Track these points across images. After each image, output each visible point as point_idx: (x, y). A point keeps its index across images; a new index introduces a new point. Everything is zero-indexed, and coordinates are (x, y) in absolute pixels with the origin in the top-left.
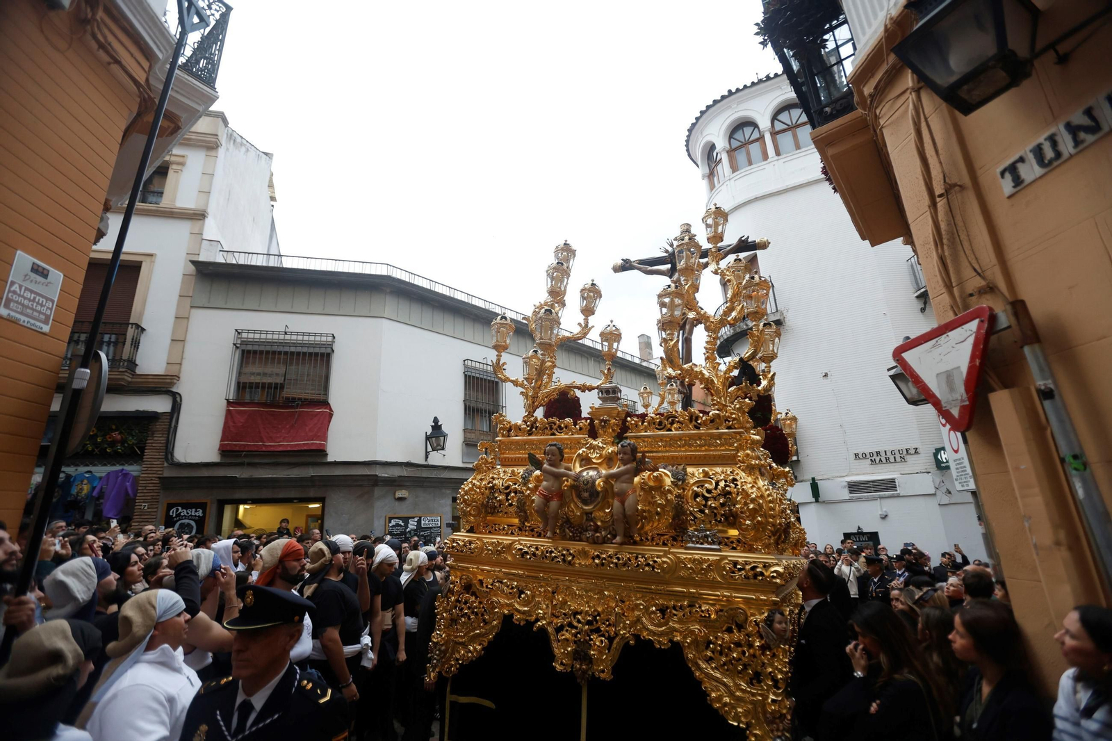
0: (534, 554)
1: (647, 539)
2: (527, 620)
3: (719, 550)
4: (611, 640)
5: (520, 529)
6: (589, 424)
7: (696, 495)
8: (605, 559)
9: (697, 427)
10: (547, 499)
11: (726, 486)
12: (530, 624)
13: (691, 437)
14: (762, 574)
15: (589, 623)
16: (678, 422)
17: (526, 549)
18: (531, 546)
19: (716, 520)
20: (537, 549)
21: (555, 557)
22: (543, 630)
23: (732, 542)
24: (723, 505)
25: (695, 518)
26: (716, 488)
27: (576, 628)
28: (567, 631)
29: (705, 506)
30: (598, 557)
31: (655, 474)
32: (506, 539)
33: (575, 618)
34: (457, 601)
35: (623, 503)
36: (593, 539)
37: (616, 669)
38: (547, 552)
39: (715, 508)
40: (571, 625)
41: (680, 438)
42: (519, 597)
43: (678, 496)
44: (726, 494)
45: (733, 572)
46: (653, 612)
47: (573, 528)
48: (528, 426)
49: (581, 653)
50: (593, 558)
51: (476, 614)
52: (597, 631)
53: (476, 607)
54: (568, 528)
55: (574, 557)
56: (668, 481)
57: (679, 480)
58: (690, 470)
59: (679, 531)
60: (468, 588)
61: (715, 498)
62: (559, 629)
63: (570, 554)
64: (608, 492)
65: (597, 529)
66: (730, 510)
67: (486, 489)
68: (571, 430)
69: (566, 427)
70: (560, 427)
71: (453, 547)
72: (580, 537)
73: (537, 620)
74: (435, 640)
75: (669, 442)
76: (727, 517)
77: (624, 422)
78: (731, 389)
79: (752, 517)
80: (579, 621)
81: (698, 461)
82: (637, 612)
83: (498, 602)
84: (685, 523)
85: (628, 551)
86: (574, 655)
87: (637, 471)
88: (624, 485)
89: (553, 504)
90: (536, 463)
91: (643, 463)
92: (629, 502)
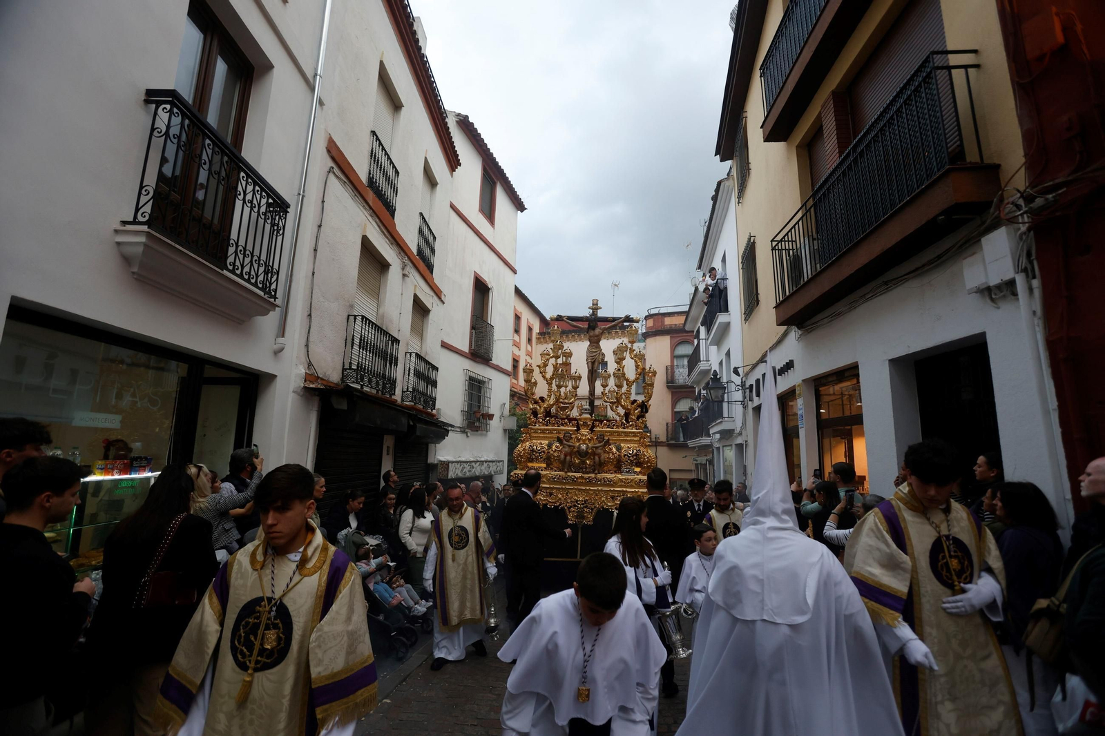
0: (559, 479)
2: (555, 505)
3: (634, 475)
4: (592, 509)
6: (576, 423)
7: (625, 455)
9: (624, 428)
10: (566, 456)
11: (637, 452)
12: (556, 507)
13: (622, 432)
15: (583, 504)
17: (554, 477)
19: (632, 465)
20: (559, 476)
21: (569, 479)
22: (563, 508)
23: (637, 472)
24: (635, 459)
25: (625, 463)
26: (633, 452)
27: (577, 506)
28: (573, 508)
29: (628, 459)
33: (576, 503)
35: (599, 458)
37: (594, 520)
38: (565, 477)
39: (633, 460)
40: (575, 506)
41: (618, 432)
43: (619, 455)
44: (636, 455)
46: (609, 498)
48: (545, 422)
49: (580, 515)
52: (586, 507)
56: (614, 450)
57: (619, 449)
58: (622, 445)
59: (618, 468)
61: (632, 456)
62: (569, 508)
64: (594, 454)
65: (586, 468)
66: (638, 461)
68: (567, 425)
69: (565, 423)
70: (562, 423)
73: (560, 505)
75: (612, 433)
76: (636, 463)
77: (593, 423)
78: (636, 411)
79: (647, 463)
80: (579, 504)
81: (626, 441)
82: (603, 499)
83: (540, 499)
84: (621, 465)
85: (599, 476)
86: (577, 517)
87: (604, 446)
88: (600, 451)
89: (568, 458)
90: (559, 440)
91: (608, 443)
92: (602, 457)
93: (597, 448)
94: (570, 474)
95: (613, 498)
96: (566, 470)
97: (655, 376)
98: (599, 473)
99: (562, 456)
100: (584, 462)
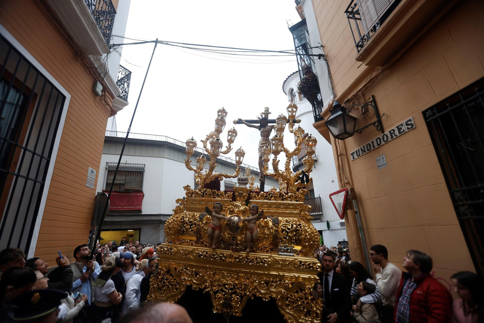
0: (205, 256)
1: (259, 249)
2: (199, 288)
3: (293, 256)
4: (242, 297)
5: (196, 243)
6: (232, 194)
7: (283, 230)
8: (241, 259)
9: (283, 200)
10: (214, 229)
11: (297, 227)
12: (201, 290)
13: (280, 204)
14: (312, 267)
15: (231, 289)
16: (274, 197)
17: (201, 253)
18: (204, 252)
19: (291, 242)
20: (207, 253)
21: (216, 257)
22: (208, 293)
23: (297, 252)
24: (294, 235)
25: (282, 240)
26: (292, 228)
27: (225, 292)
28: (220, 293)
29: (287, 235)
30: (238, 258)
31: (265, 220)
32: (191, 248)
33: (224, 287)
34: (162, 278)
35: (252, 233)
36: (236, 249)
37: (243, 311)
38: (212, 255)
39: (292, 237)
40: (222, 290)
41: (275, 204)
42: (196, 277)
43: (276, 231)
44: (296, 230)
45: (300, 266)
46: (263, 284)
47: (225, 243)
48: (202, 193)
49: (227, 304)
50: (235, 259)
51: (173, 285)
52: (235, 293)
53: (172, 282)
54: (222, 244)
55: (226, 258)
56: (271, 224)
57: (276, 223)
58: (280, 218)
59: (274, 247)
60: (168, 272)
61: (291, 232)
62: (216, 292)
63: (224, 256)
64: (244, 227)
65: (237, 244)
66: (298, 238)
67: (180, 222)
68: (223, 196)
69: (221, 195)
70: (218, 194)
71: (161, 251)
72: (228, 248)
73: (205, 288)
74: (149, 299)
75: (270, 206)
76: (296, 241)
77: (249, 194)
78: (296, 183)
79: (309, 242)
80: (226, 288)
81: (284, 215)
82: (255, 284)
83: (185, 279)
84: (278, 243)
85: (252, 255)
86: (224, 305)
87: (258, 219)
88: (252, 225)
89: (217, 232)
90: (209, 212)
91: (262, 215)
92: (255, 233)
93: (249, 221)
94: (219, 251)
95: (267, 283)
96: (214, 246)
97: (315, 145)
98: (253, 251)
99: (210, 230)
100: (234, 238)
